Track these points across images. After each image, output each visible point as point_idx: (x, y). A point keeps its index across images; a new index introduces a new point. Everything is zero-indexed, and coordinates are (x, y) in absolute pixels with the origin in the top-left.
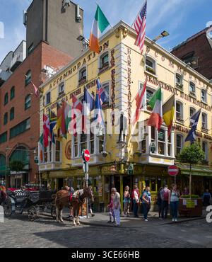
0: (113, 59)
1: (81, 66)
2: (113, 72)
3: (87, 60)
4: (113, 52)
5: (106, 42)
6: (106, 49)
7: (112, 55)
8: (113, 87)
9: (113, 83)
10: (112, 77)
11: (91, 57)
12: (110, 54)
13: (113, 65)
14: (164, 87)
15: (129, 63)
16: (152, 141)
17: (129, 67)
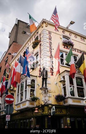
0: (40, 38)
4: (40, 35)
5: (37, 32)
7: (40, 36)
11: (31, 41)
13: (40, 42)
14: (79, 51)
15: (50, 39)
16: (70, 86)
17: (50, 41)
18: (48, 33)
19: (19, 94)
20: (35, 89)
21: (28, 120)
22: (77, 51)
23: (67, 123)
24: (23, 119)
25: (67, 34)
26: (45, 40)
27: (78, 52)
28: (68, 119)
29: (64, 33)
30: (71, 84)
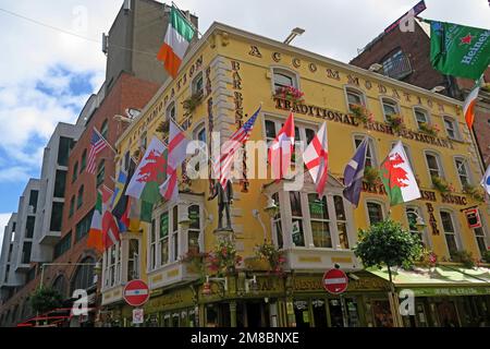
0: (209, 81)
1: (169, 102)
2: (210, 102)
3: (176, 90)
4: (208, 71)
5: (199, 57)
6: (200, 69)
7: (208, 75)
8: (211, 127)
9: (211, 121)
10: (209, 110)
11: (181, 84)
12: (204, 76)
13: (209, 91)
14: (321, 114)
15: (237, 85)
16: (294, 220)
17: (237, 91)
18: (230, 67)
19: (156, 243)
20: (201, 230)
21: (184, 313)
22: (314, 112)
23: (287, 315)
24: (172, 312)
25: (286, 62)
26: (221, 77)
27: (318, 115)
28: (290, 304)
29: (277, 61)
30: (295, 213)
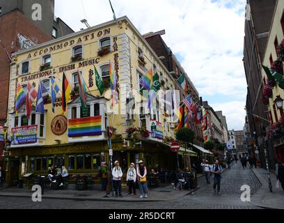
0: (116, 44)
1: (75, 44)
2: (116, 56)
3: (83, 39)
5: (107, 28)
6: (108, 35)
7: (115, 41)
8: (117, 69)
9: (117, 66)
10: (115, 60)
11: (89, 38)
12: (112, 40)
13: (116, 50)
